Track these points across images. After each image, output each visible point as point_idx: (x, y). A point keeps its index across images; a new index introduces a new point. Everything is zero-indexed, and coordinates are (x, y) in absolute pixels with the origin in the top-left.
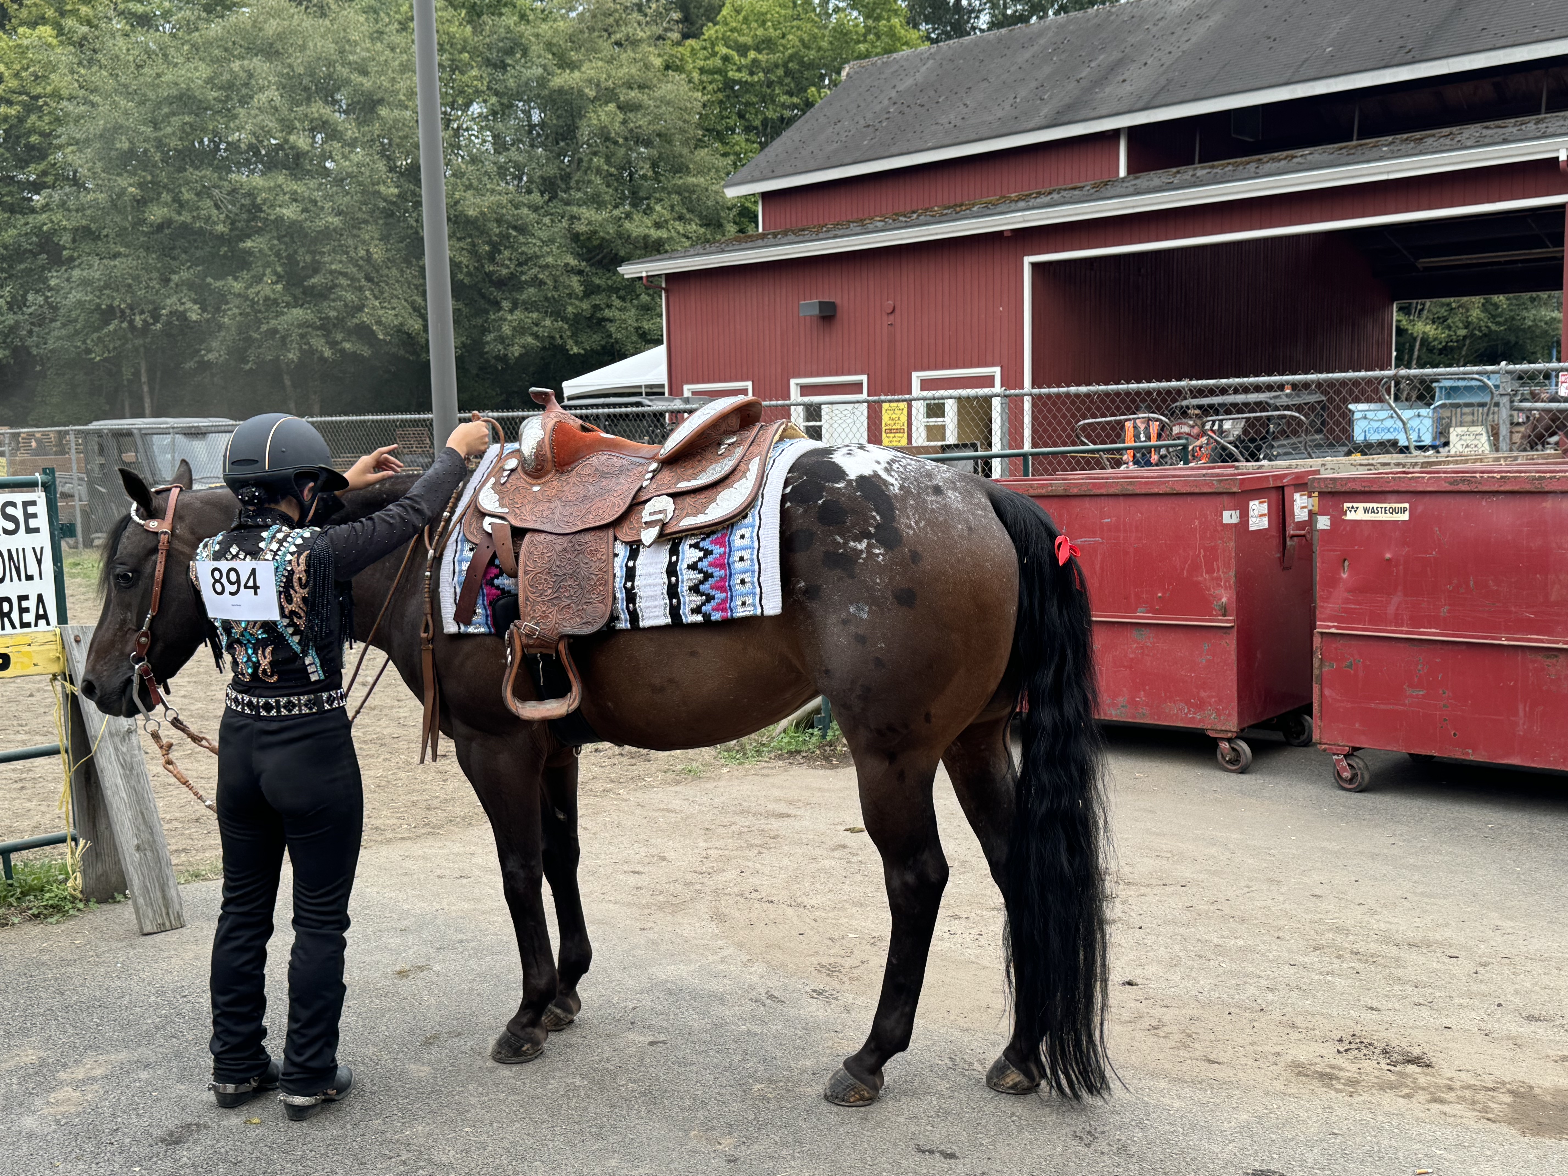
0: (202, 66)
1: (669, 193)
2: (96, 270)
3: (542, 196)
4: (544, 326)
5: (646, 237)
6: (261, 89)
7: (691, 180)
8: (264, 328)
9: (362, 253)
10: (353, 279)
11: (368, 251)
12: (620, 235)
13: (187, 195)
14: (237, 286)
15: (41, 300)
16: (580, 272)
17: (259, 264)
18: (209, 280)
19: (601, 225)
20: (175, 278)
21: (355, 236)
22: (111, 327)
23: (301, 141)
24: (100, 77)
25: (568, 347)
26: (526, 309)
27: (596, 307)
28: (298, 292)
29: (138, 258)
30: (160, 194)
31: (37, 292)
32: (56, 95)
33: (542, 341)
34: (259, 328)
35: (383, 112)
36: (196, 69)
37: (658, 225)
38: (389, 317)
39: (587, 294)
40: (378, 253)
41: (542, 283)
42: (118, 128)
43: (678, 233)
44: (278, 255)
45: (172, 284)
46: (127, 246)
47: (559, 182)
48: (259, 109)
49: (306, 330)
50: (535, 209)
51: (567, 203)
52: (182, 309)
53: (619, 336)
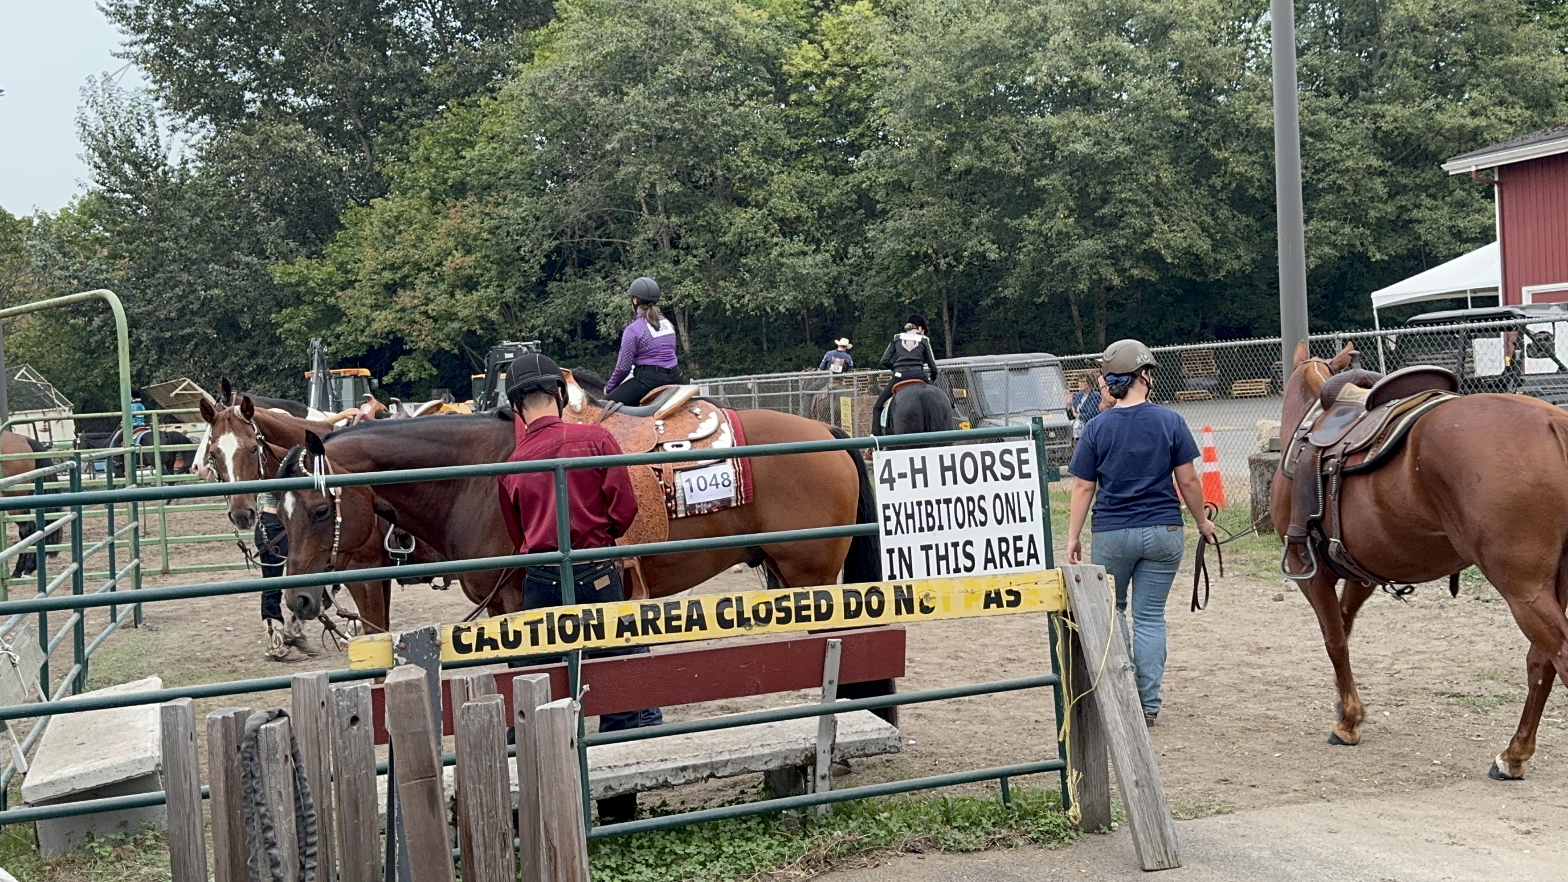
0: (1002, 16)
1: (1488, 77)
2: (905, 220)
3: (1341, 97)
4: (1343, 234)
5: (1462, 127)
6: (1057, 30)
7: (1514, 59)
8: (1057, 261)
9: (1153, 179)
10: (1142, 206)
11: (1157, 176)
12: (1429, 129)
13: (987, 142)
14: (1033, 224)
15: (860, 251)
16: (1383, 173)
17: (1053, 200)
18: (1006, 220)
19: (1408, 121)
20: (976, 221)
21: (1145, 163)
22: (920, 272)
23: (1095, 76)
24: (910, 40)
25: (1370, 254)
26: (1323, 218)
27: (1403, 209)
28: (1088, 223)
29: (944, 205)
30: (962, 144)
31: (856, 244)
32: (873, 63)
33: (1341, 250)
34: (1052, 262)
35: (1175, 35)
36: (996, 20)
37: (1473, 114)
38: (1178, 240)
39: (1391, 196)
40: (1167, 177)
41: (1340, 188)
42: (927, 86)
43: (1500, 119)
44: (1070, 190)
45: (973, 228)
46: (934, 196)
47: (1360, 81)
48: (1054, 50)
49: (1096, 260)
50: (1333, 111)
51: (1370, 102)
52: (981, 249)
53: (1429, 237)
